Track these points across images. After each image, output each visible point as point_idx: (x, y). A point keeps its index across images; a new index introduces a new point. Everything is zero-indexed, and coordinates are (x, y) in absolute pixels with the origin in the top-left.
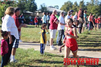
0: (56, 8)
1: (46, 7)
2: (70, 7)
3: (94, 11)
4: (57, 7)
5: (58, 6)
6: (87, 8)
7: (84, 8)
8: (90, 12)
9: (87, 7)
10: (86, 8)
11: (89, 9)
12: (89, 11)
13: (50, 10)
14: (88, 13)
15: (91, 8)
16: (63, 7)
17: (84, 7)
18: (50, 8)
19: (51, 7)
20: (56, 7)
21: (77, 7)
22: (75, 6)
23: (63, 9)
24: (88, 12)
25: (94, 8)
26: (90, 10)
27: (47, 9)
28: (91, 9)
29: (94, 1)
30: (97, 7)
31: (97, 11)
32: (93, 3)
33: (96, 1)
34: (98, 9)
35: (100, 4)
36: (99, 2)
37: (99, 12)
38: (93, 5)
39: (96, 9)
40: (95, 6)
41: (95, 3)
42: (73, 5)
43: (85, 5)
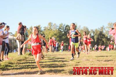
3: (53, 36)
6: (45, 33)
8: (48, 38)
9: (44, 32)
10: (44, 33)
11: (47, 34)
15: (48, 33)
17: (42, 33)
22: (30, 32)
25: (52, 33)
26: (48, 36)
29: (52, 26)
30: (56, 31)
31: (56, 36)
32: (51, 27)
33: (53, 25)
34: (56, 34)
35: (59, 28)
36: (57, 26)
37: (58, 37)
38: (51, 30)
39: (55, 34)
40: (53, 30)
41: (53, 27)
42: (29, 31)
43: (42, 30)
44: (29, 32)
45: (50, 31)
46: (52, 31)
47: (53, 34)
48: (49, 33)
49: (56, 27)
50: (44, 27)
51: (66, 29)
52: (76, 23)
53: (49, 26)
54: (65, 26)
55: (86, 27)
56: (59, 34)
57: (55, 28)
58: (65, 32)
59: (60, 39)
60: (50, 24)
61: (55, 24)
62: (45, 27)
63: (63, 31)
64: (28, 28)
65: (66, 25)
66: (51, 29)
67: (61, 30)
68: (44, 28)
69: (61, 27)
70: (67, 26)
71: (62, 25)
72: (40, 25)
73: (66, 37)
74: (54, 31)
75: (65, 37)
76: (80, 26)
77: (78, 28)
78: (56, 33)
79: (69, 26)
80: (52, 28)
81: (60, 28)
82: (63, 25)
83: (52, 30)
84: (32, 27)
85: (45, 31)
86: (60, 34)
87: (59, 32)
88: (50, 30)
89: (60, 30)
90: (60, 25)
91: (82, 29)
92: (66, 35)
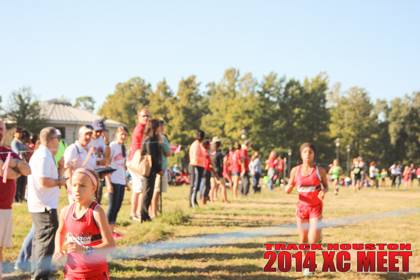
0: (85, 105)
1: (36, 104)
2: (141, 101)
3: (239, 117)
4: (90, 104)
5: (90, 99)
6: (210, 107)
7: (197, 107)
8: (221, 124)
9: (207, 101)
10: (206, 107)
11: (218, 110)
12: (218, 120)
13: (51, 118)
14: (214, 126)
15: (223, 106)
16: (110, 103)
17: (199, 104)
18: (52, 106)
19: (57, 103)
20: (82, 104)
21: (167, 103)
22: (160, 101)
23: (112, 111)
24: (213, 123)
25: (236, 108)
26: (222, 116)
27: (42, 113)
28: (226, 109)
29: (236, 80)
30: (249, 101)
31: (250, 117)
32: (233, 85)
33: (243, 80)
34: (253, 112)
35: (261, 90)
36: (257, 84)
37: (256, 122)
38: (235, 96)
39: (247, 112)
40: (242, 98)
41: (239, 85)
42: (154, 95)
43: (202, 95)
44: (155, 98)
45: (230, 101)
46: (239, 101)
47: (240, 111)
48: (227, 106)
49: (253, 87)
50: (209, 85)
51: (286, 94)
52: (325, 73)
53: (227, 83)
54: (284, 85)
55: (361, 90)
56: (261, 110)
57: (248, 89)
58: (282, 105)
59: (264, 130)
60: (231, 74)
61: (249, 75)
62: (213, 84)
63: (275, 99)
64: (150, 85)
65: (287, 81)
66: (234, 91)
67: (268, 99)
68: (208, 89)
69: (271, 86)
70: (291, 84)
71: (275, 78)
72: (194, 77)
73: (285, 122)
74: (246, 100)
75: (281, 122)
76: (338, 86)
77: (331, 93)
78: (251, 109)
79: (297, 83)
80: (237, 89)
81: (266, 91)
82: (277, 80)
83: (238, 97)
84: (164, 83)
85: (210, 98)
86: (265, 112)
87: (263, 103)
88: (232, 94)
89: (267, 95)
90: (267, 79)
91: (347, 96)
92: (286, 116)
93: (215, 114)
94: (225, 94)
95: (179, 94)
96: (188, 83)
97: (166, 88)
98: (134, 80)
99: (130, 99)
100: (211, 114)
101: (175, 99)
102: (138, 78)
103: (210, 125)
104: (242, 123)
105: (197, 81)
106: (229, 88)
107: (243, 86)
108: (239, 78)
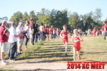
2: (20, 17)
3: (46, 20)
4: (6, 19)
7: (35, 18)
9: (37, 17)
10: (37, 18)
11: (40, 19)
12: (40, 22)
14: (39, 23)
16: (12, 18)
21: (27, 18)
22: (25, 17)
24: (39, 22)
25: (45, 18)
26: (41, 20)
28: (42, 19)
29: (44, 11)
30: (48, 16)
31: (48, 20)
32: (44, 12)
33: (46, 11)
35: (51, 13)
36: (50, 12)
37: (50, 22)
41: (45, 12)
42: (23, 16)
43: (36, 15)
44: (24, 17)
45: (43, 17)
46: (45, 16)
47: (46, 19)
48: (43, 18)
51: (57, 14)
52: (67, 9)
53: (42, 12)
54: (57, 12)
55: (76, 13)
56: (51, 18)
58: (56, 17)
59: (52, 24)
60: (43, 10)
61: (48, 10)
62: (38, 12)
63: (54, 16)
65: (57, 11)
66: (44, 14)
68: (37, 14)
69: (53, 12)
71: (54, 10)
72: (34, 11)
73: (57, 21)
75: (56, 21)
76: (70, 12)
77: (68, 14)
78: (49, 18)
79: (60, 11)
80: (45, 13)
82: (55, 11)
84: (26, 12)
89: (52, 15)
90: (52, 11)
91: (72, 14)
92: (57, 20)
93: (40, 20)
94: (42, 15)
95: (30, 15)
96: (32, 12)
97: (27, 14)
98: (18, 12)
99: (17, 17)
100: (38, 20)
101: (29, 16)
102: (19, 12)
103: (38, 23)
104: (46, 22)
105: (34, 12)
106: (43, 13)
107: (46, 13)
108: (45, 11)
